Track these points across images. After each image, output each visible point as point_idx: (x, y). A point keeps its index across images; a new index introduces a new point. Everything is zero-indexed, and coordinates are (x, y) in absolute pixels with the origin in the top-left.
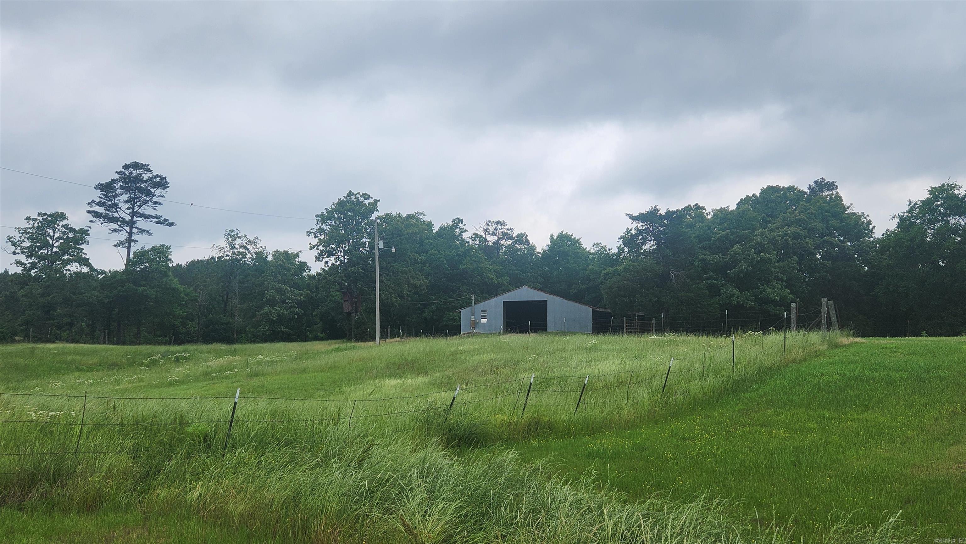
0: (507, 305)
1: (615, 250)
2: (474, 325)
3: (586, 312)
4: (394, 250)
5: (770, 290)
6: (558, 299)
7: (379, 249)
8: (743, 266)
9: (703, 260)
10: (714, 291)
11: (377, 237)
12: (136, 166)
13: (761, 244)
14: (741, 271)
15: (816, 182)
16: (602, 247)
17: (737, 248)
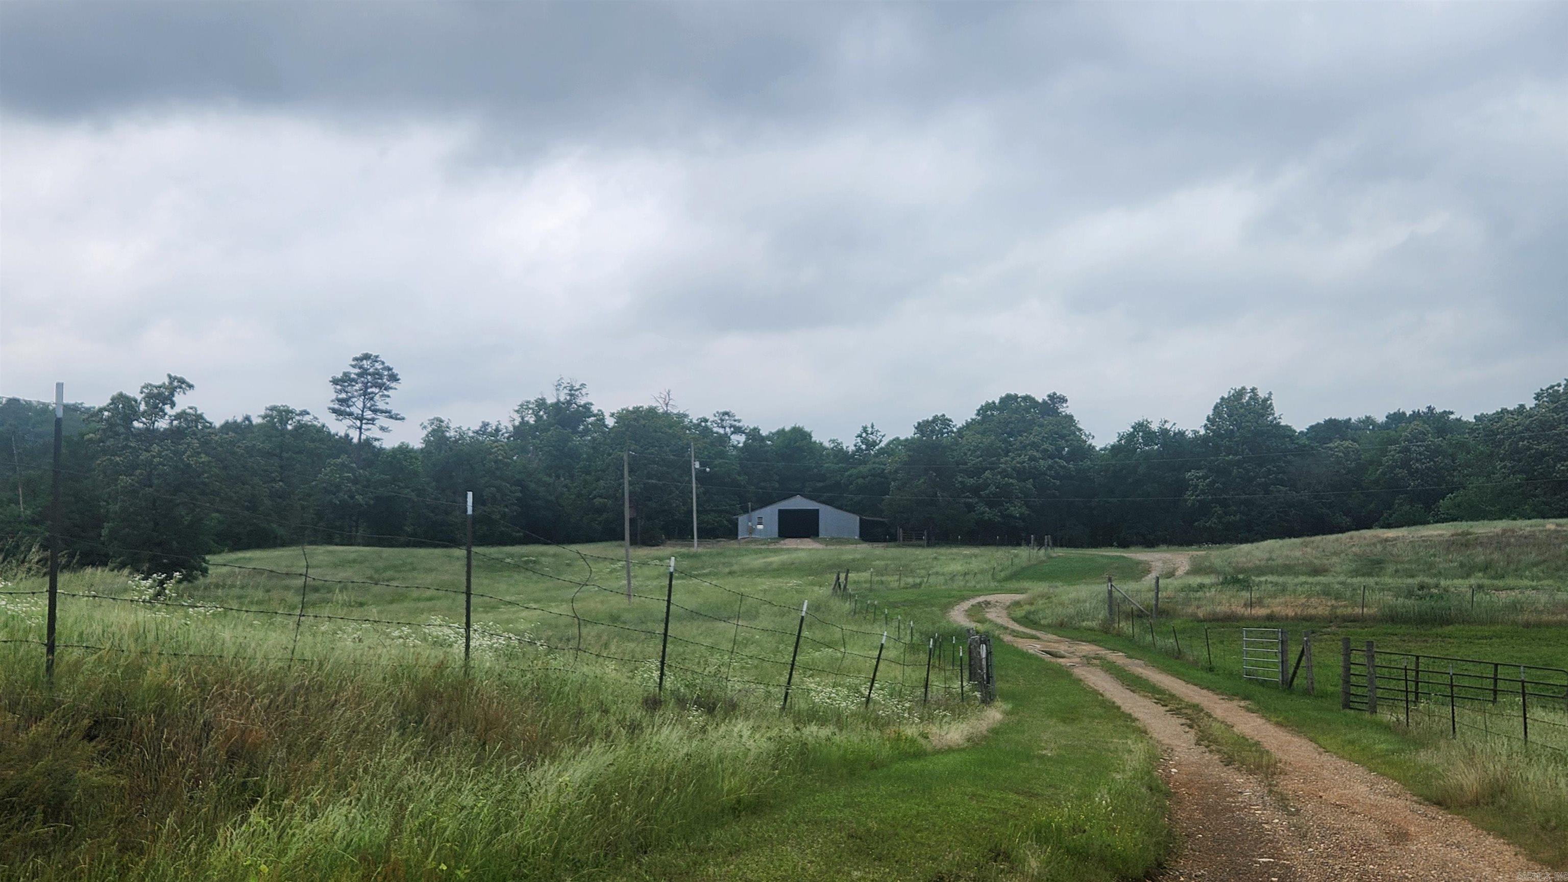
0: (781, 512)
1: (852, 448)
2: (751, 531)
3: (855, 520)
4: (708, 470)
5: (1013, 508)
6: (829, 508)
7: (695, 469)
8: (993, 488)
9: (961, 482)
10: (970, 508)
11: (693, 459)
12: (367, 357)
13: (1005, 470)
14: (991, 493)
15: (1049, 396)
16: (839, 444)
17: (987, 474)
